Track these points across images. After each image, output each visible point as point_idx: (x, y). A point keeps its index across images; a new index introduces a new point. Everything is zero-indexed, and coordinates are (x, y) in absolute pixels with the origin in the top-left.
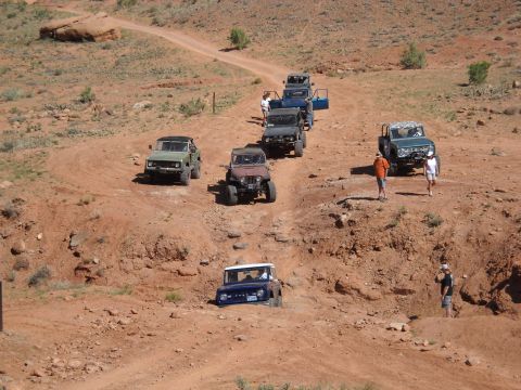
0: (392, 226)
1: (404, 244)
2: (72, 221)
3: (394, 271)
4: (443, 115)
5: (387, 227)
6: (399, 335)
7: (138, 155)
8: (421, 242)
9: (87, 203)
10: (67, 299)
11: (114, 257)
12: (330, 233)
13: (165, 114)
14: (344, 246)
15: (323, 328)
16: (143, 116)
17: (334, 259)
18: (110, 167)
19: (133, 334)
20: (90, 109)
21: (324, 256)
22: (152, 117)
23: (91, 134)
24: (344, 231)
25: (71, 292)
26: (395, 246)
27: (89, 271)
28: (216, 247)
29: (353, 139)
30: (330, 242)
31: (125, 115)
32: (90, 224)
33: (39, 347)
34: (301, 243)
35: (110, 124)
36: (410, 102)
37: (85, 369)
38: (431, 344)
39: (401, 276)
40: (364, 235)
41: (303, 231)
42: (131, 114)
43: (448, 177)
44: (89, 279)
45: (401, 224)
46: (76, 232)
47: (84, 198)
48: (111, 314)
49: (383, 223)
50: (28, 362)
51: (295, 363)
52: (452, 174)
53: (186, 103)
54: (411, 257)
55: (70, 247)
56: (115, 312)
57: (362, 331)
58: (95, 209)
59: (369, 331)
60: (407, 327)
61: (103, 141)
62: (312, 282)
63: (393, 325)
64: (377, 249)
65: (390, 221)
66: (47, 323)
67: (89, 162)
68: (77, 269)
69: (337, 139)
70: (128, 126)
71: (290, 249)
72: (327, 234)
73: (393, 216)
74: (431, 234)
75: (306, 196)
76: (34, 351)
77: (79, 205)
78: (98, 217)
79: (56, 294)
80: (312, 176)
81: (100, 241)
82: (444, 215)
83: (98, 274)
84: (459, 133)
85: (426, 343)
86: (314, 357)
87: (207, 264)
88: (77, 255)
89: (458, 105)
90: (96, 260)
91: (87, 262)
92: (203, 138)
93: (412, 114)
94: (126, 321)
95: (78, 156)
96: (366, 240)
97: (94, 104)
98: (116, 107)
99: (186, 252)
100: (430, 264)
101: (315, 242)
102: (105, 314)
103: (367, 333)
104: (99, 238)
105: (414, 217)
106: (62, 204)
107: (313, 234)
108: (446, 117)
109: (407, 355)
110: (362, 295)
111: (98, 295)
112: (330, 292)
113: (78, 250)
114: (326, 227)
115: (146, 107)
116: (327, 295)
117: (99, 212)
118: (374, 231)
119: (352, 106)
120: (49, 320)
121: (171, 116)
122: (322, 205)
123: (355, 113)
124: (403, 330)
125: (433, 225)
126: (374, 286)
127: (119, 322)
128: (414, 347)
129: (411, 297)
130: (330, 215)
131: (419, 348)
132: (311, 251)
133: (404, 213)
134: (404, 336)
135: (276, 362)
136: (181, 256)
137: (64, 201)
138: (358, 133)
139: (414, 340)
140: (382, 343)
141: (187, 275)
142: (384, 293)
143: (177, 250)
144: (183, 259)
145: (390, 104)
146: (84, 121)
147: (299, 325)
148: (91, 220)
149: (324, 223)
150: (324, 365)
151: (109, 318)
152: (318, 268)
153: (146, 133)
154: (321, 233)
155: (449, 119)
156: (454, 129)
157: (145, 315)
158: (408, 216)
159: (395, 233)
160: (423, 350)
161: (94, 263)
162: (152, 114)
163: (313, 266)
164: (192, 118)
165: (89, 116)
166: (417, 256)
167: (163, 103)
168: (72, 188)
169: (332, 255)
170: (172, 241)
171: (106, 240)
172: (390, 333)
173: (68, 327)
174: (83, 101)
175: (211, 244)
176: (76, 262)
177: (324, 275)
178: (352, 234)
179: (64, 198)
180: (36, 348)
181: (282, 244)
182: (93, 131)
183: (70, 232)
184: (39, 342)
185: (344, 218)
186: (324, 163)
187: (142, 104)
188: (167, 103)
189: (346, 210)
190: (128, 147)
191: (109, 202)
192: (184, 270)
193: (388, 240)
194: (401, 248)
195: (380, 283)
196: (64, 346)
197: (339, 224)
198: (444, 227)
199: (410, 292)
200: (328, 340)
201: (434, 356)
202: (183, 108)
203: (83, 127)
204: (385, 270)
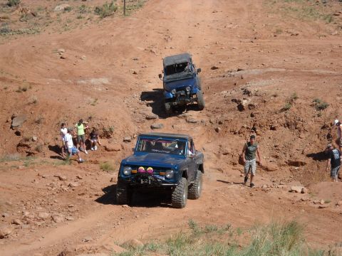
0: (286, 109)
1: (296, 124)
2: (12, 105)
3: (288, 147)
4: (322, 18)
5: (282, 110)
6: (300, 196)
7: (63, 50)
8: (310, 123)
9: (25, 90)
10: (20, 167)
11: (50, 135)
12: (233, 116)
13: (83, 15)
14: (245, 126)
15: (237, 190)
16: (63, 17)
17: (237, 137)
18: (40, 60)
19: (83, 194)
20: (17, 11)
21: (228, 135)
22: (72, 18)
23: (20, 33)
24: (246, 113)
25: (22, 162)
26: (288, 125)
27: (29, 147)
28: (136, 128)
29: (246, 37)
30: (233, 123)
31: (48, 17)
32: (28, 108)
33: (10, 203)
34: (208, 123)
35: (36, 24)
36: (293, 7)
37: (53, 219)
38: (326, 202)
39: (294, 151)
40: (262, 117)
41: (210, 113)
42: (53, 15)
43: (329, 69)
44: (29, 154)
45: (293, 108)
46: (16, 114)
47: (22, 87)
48: (60, 179)
49: (278, 107)
50: (5, 214)
51: (220, 216)
52: (334, 66)
53: (100, 6)
54: (302, 135)
55: (12, 127)
56: (64, 177)
57: (269, 193)
58: (32, 95)
59: (274, 193)
60: (305, 190)
61: (31, 38)
62: (218, 156)
63: (294, 188)
64: (273, 129)
65: (284, 105)
66: (10, 186)
67: (22, 56)
68: (19, 145)
69: (232, 37)
70: (51, 26)
71: (199, 128)
72: (231, 116)
73: (287, 101)
74: (319, 116)
75: (211, 85)
76: (6, 206)
77: (18, 91)
78: (35, 102)
79: (10, 164)
80: (214, 68)
81: (38, 122)
82: (329, 100)
83: (37, 150)
84: (336, 32)
85: (322, 202)
86: (234, 212)
87: (129, 141)
88: (18, 134)
89: (334, 9)
90: (35, 138)
91: (27, 140)
92: (117, 35)
93: (295, 16)
94: (75, 184)
95: (11, 50)
96: (264, 121)
97: (21, 8)
98: (39, 9)
99: (112, 132)
100: (318, 141)
101: (220, 123)
102: (56, 179)
103: (273, 194)
104: (37, 119)
105: (304, 102)
106: (4, 91)
107: (219, 116)
108: (325, 19)
109: (308, 212)
110: (262, 167)
111: (44, 165)
112: (234, 164)
113: (19, 129)
114: (230, 110)
115: (66, 9)
116: (232, 166)
117: (36, 98)
118: (271, 113)
119: (243, 10)
120: (11, 184)
121: (88, 17)
122: (225, 92)
123: (246, 15)
124: (302, 192)
125: (321, 108)
126: (272, 159)
127: (69, 185)
128: (312, 205)
129: (302, 168)
130: (232, 100)
131: (317, 206)
132: (217, 130)
133: (295, 98)
134: (304, 197)
135: (205, 215)
136: (107, 135)
137: (5, 89)
138: (250, 32)
139: (312, 200)
140: (287, 202)
141: (113, 150)
142: (280, 165)
143: (103, 129)
144: (108, 137)
145: (275, 8)
146: (13, 22)
147: (216, 188)
148: (29, 104)
149: (227, 107)
150: (243, 218)
151: (60, 182)
152: (224, 144)
153: (68, 32)
154: (225, 115)
155: (327, 20)
156: (332, 29)
157: (89, 180)
158: (298, 101)
159: (288, 115)
160: (320, 208)
161: (33, 140)
162: (71, 15)
163: (220, 142)
164: (106, 19)
165: (17, 18)
166: (307, 134)
167: (80, 6)
168: (11, 78)
169: (235, 133)
170: (99, 122)
171: (42, 121)
172: (293, 194)
173: (28, 189)
174: (10, 5)
175: (132, 124)
176: (18, 140)
177: (229, 150)
178: (252, 116)
179: (6, 86)
180: (7, 204)
181: (192, 125)
182: (22, 30)
183: (11, 114)
184: (9, 200)
185: (245, 103)
186: (224, 58)
187: (62, 7)
188: (84, 6)
189: (246, 96)
190: (54, 44)
191: (43, 89)
192: (110, 146)
193: (283, 121)
194: (293, 127)
195: (277, 157)
196: (29, 203)
197: (241, 108)
198: (330, 110)
199: (302, 164)
200: (242, 200)
201: (330, 212)
202: (98, 10)
203: (12, 26)
204: (281, 145)
